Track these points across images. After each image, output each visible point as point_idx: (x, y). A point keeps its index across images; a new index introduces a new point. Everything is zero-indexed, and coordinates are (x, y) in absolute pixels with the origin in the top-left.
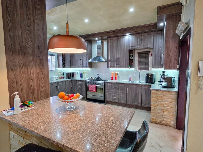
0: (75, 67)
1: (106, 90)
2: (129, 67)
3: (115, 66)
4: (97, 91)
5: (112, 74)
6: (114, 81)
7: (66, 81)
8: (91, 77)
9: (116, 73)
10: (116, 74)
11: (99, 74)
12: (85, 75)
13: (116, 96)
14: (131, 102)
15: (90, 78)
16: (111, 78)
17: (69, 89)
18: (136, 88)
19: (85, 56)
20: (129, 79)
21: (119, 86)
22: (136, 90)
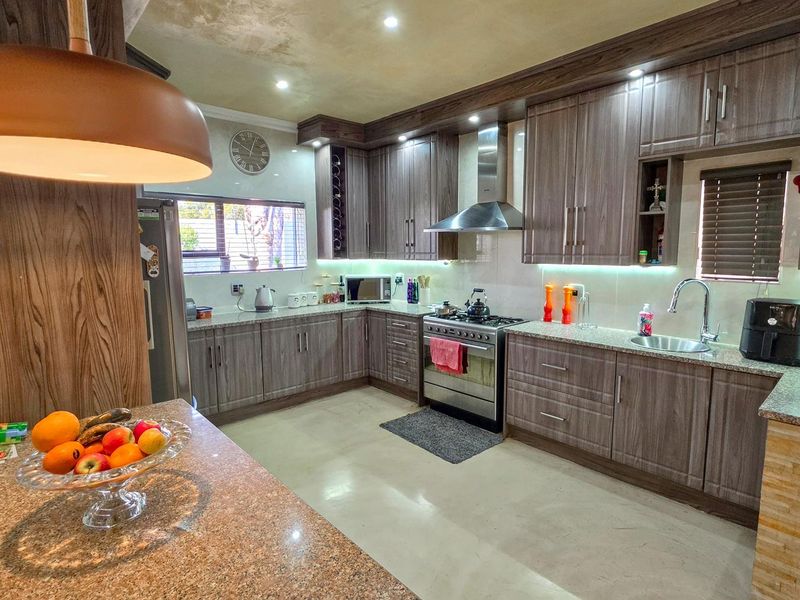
0: (385, 256)
1: (509, 372)
2: (639, 257)
3: (561, 254)
4: (465, 371)
5: (548, 293)
6: (556, 330)
7: (340, 315)
8: (446, 304)
9: (566, 290)
10: (566, 294)
11: (481, 291)
12: (428, 290)
13: (557, 406)
14: (639, 453)
15: (442, 307)
16: (543, 313)
17: (356, 347)
18: (673, 382)
20: (639, 323)
21: (572, 360)
22: (672, 394)
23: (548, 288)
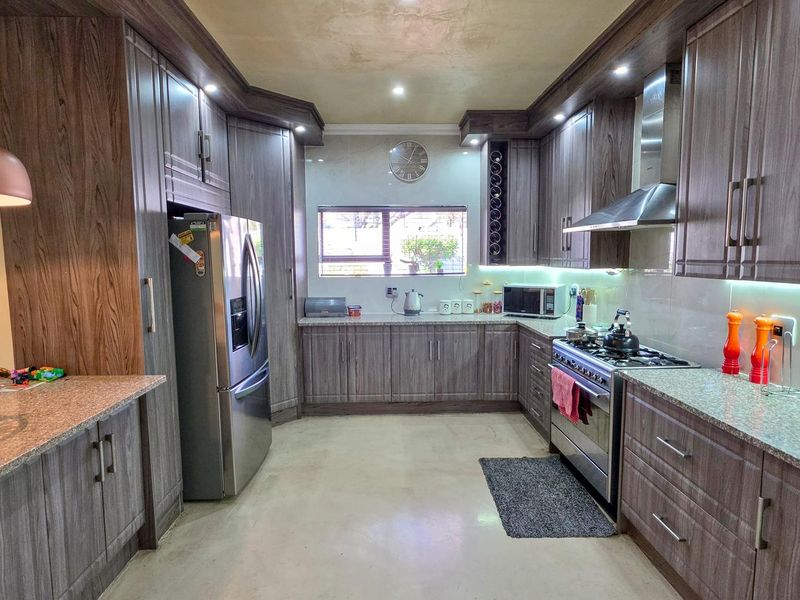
1: (626, 437)
4: (585, 421)
5: (731, 327)
7: (483, 327)
8: (581, 327)
11: (625, 313)
12: (594, 307)
15: (575, 330)
21: (700, 446)
23: (730, 319)
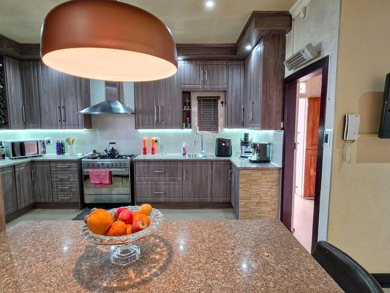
0: (41, 127)
1: (136, 178)
2: (183, 126)
3: (153, 125)
4: (112, 184)
5: (144, 142)
6: (149, 156)
7: (14, 166)
8: (94, 151)
9: (153, 140)
10: (153, 142)
11: (114, 143)
12: (74, 145)
13: (160, 188)
14: (192, 196)
15: (92, 153)
16: (143, 151)
17: (26, 185)
18: (201, 168)
19: (74, 97)
20: (182, 150)
21: (165, 167)
22: (201, 172)
23: (144, 140)
